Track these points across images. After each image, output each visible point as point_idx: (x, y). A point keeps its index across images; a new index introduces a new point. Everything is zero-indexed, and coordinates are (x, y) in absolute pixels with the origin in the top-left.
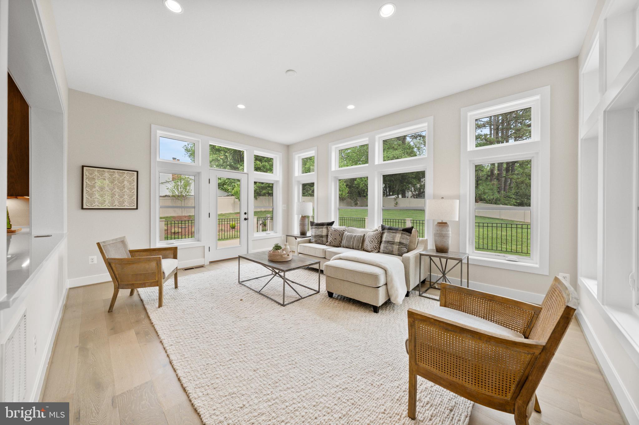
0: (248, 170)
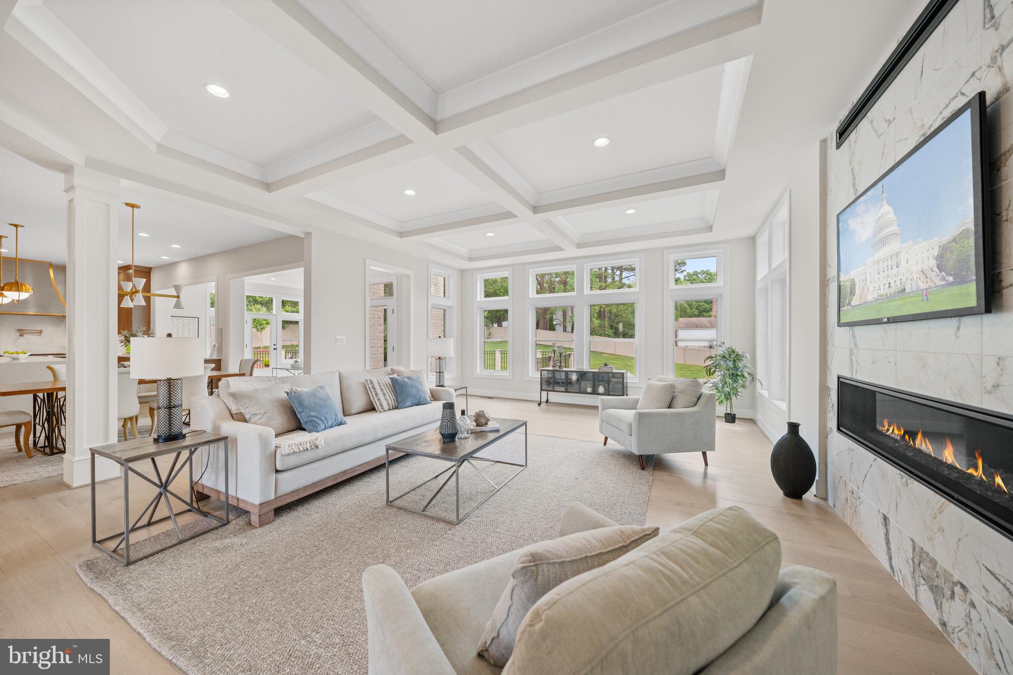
0: (276, 311)
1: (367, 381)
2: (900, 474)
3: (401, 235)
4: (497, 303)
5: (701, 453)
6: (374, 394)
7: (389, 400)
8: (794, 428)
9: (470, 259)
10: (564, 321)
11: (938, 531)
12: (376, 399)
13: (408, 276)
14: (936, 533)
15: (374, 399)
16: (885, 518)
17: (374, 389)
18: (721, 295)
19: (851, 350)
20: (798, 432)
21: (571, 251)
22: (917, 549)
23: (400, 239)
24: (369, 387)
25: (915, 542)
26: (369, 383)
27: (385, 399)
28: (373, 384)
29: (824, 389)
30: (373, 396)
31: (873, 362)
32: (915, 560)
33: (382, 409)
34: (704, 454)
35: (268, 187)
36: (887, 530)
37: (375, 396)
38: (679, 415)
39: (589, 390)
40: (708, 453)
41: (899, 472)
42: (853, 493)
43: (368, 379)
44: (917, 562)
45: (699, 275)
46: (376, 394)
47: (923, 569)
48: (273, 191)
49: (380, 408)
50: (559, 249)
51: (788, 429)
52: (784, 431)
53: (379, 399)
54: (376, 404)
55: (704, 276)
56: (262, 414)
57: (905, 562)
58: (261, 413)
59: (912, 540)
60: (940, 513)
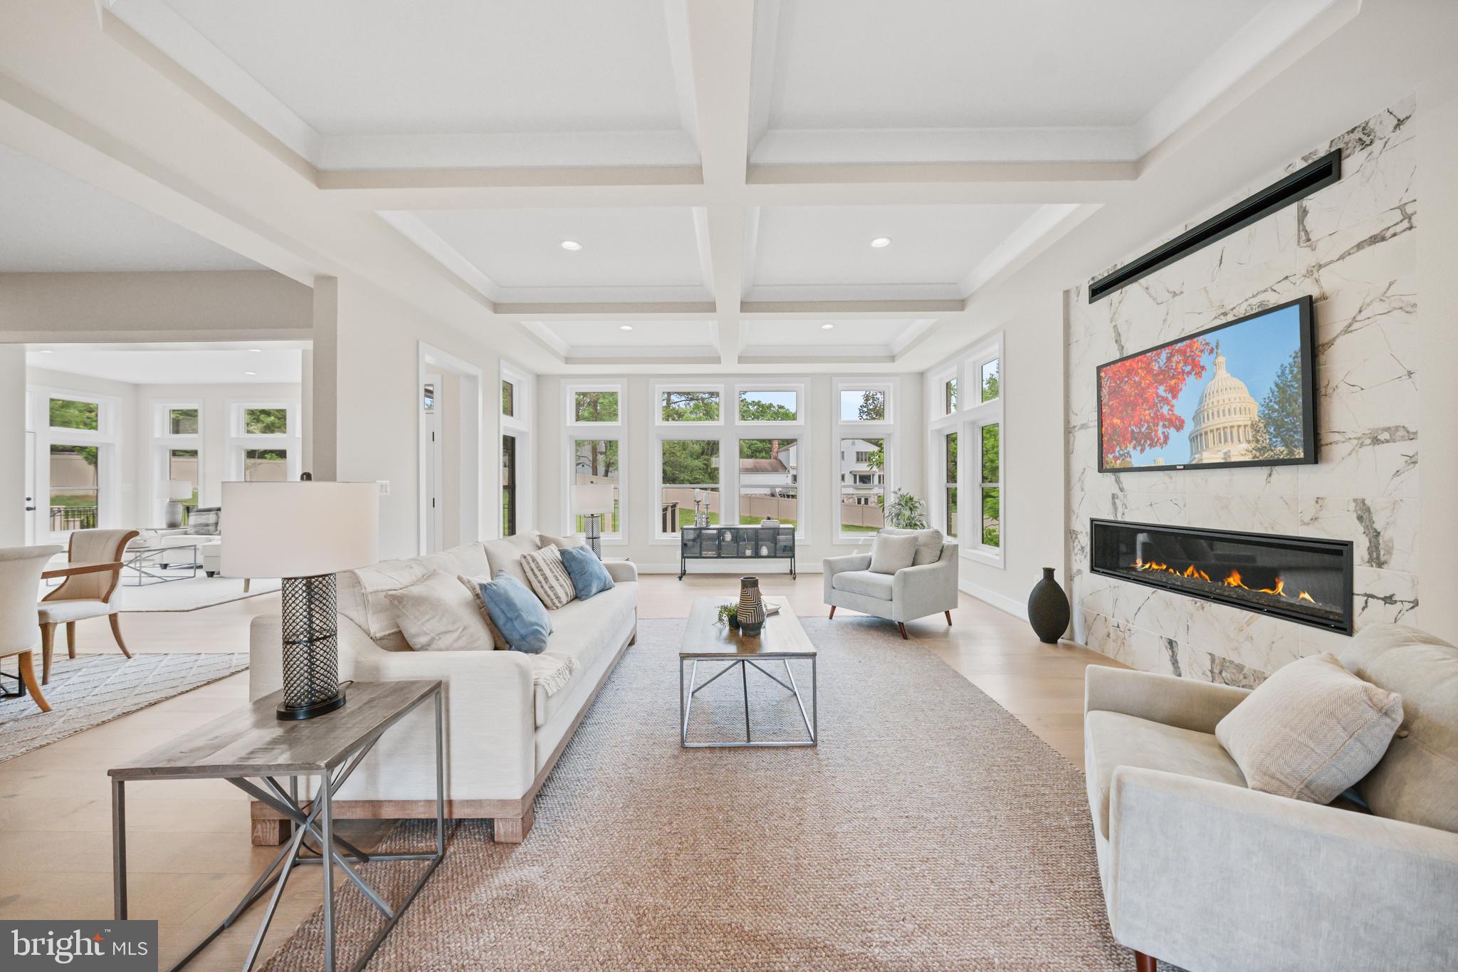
1: (525, 557)
2: (1192, 600)
3: (497, 307)
4: (598, 430)
5: (943, 613)
6: (541, 578)
7: (566, 587)
8: (1049, 573)
9: (568, 360)
10: (593, 459)
11: (1246, 640)
12: (546, 587)
13: (473, 379)
14: (1242, 642)
15: (542, 587)
16: (1171, 643)
17: (540, 570)
18: (889, 435)
19: (1114, 497)
20: (1053, 576)
21: (729, 365)
22: (1217, 661)
23: (493, 314)
24: (530, 567)
25: (1214, 655)
26: (530, 560)
27: (561, 586)
28: (538, 563)
29: (1070, 534)
30: (540, 582)
31: (1151, 505)
32: (1215, 670)
33: (560, 602)
34: (947, 614)
35: (320, 177)
36: (1173, 652)
37: (543, 582)
38: (922, 572)
39: (748, 553)
40: (952, 612)
41: (1192, 598)
42: (1118, 627)
43: (526, 554)
44: (1216, 671)
45: (750, 407)
46: (546, 579)
47: (1226, 676)
48: (325, 188)
49: (556, 601)
50: (717, 360)
51: (1044, 576)
52: (1040, 577)
53: (551, 587)
54: (548, 596)
55: (755, 407)
56: (460, 630)
57: (1201, 675)
58: (457, 629)
59: (1210, 654)
60: (1248, 626)
